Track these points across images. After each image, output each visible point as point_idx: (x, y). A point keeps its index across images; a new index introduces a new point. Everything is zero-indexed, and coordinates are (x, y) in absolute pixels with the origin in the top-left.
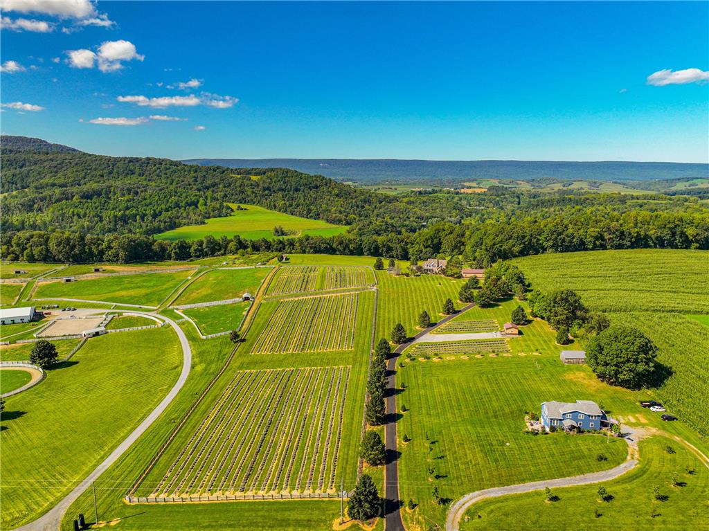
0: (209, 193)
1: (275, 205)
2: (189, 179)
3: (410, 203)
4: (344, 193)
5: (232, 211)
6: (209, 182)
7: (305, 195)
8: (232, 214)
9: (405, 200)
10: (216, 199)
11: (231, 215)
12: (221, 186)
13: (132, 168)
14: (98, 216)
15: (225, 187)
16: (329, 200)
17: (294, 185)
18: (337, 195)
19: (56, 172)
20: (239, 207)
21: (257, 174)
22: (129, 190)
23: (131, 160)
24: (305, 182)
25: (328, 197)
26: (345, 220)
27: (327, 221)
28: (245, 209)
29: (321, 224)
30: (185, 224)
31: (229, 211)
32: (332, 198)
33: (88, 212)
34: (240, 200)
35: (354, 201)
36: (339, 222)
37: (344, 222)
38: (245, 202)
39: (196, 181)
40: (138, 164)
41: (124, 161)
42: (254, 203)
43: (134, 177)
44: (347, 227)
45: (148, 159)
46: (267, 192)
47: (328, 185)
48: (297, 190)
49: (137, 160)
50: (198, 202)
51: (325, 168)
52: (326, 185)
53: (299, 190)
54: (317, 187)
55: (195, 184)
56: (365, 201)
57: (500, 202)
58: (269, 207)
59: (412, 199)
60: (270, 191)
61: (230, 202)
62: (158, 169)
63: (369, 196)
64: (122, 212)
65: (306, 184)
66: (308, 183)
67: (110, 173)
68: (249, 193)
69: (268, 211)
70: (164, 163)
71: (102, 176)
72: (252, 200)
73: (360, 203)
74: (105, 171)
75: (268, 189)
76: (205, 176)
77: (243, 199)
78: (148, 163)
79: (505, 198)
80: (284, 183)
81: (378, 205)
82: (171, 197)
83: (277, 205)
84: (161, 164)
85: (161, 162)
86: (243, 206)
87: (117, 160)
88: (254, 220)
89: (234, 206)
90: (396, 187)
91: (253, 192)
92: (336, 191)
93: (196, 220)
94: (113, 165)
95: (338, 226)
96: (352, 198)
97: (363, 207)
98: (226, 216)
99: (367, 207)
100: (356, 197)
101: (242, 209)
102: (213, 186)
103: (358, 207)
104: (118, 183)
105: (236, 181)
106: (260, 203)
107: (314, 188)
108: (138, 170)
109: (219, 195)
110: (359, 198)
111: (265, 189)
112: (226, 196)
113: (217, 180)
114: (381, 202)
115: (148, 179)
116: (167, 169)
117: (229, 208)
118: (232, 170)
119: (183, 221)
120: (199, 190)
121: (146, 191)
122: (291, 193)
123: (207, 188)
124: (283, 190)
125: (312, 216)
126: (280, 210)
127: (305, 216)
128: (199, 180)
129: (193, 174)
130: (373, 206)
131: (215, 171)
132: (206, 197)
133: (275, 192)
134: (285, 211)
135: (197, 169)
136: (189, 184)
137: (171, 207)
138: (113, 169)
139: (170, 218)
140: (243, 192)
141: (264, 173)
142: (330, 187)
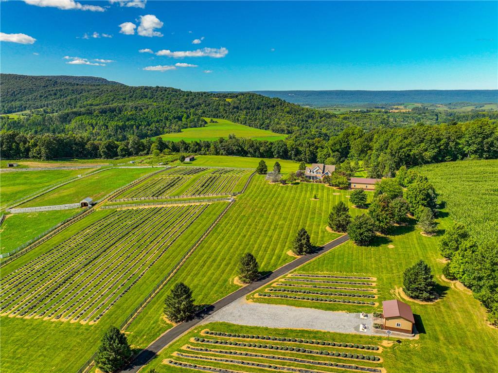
0: (192, 110)
1: (238, 119)
2: (182, 101)
3: (345, 118)
4: (294, 111)
5: (206, 123)
6: (195, 103)
7: (263, 112)
8: (206, 125)
9: (342, 116)
10: (196, 115)
12: (202, 106)
13: (146, 93)
14: (105, 125)
15: (206, 106)
16: (281, 116)
17: (257, 105)
18: (288, 113)
19: (97, 97)
20: (212, 120)
21: (231, 97)
22: (136, 108)
23: (146, 88)
24: (265, 102)
25: (281, 114)
26: (287, 130)
27: (273, 131)
28: (216, 122)
29: (269, 133)
30: (167, 132)
31: (203, 123)
32: (283, 115)
33: (99, 122)
34: (214, 115)
35: (300, 117)
36: (282, 131)
37: (286, 131)
38: (217, 117)
39: (186, 102)
40: (150, 91)
41: (142, 88)
42: (224, 118)
43: (146, 100)
44: (287, 136)
45: (158, 87)
46: (235, 110)
47: (283, 105)
48: (259, 108)
49: (151, 88)
50: (183, 116)
51: (293, 97)
52: (281, 104)
53: (260, 109)
54: (273, 106)
55: (185, 104)
56: (309, 117)
57: (421, 119)
58: (234, 121)
59: (347, 116)
61: (207, 117)
62: (163, 94)
63: (313, 113)
64: (123, 122)
65: (265, 104)
66: (267, 103)
67: (130, 97)
68: (221, 110)
69: (233, 123)
70: (168, 90)
71: (125, 99)
72: (222, 116)
73: (304, 118)
74: (128, 96)
75: (237, 108)
76: (193, 99)
77: (216, 114)
78: (157, 90)
79: (425, 116)
80: (250, 103)
81: (319, 120)
82: (163, 112)
83: (240, 119)
84: (166, 91)
85: (166, 89)
86: (214, 120)
87: (136, 88)
88: (217, 130)
89: (208, 120)
90: (339, 109)
91: (224, 110)
92: (288, 109)
93: (175, 129)
95: (281, 135)
96: (299, 115)
97: (307, 121)
98: (201, 126)
99: (310, 121)
100: (303, 114)
101: (214, 122)
102: (198, 106)
103: (303, 121)
104: (130, 104)
105: (214, 102)
106: (228, 118)
107: (271, 107)
108: (149, 95)
109: (200, 111)
110: (305, 115)
111: (234, 108)
113: (201, 101)
114: (321, 118)
115: (154, 101)
116: (169, 94)
117: (204, 121)
118: (214, 94)
119: (166, 130)
120: (187, 108)
121: (147, 108)
122: (254, 111)
123: (193, 107)
124: (248, 108)
125: (263, 128)
126: (241, 123)
127: (259, 127)
128: (189, 101)
129: (185, 97)
130: (315, 121)
131: (202, 95)
132: (190, 113)
133: (241, 110)
134: (245, 124)
135: (189, 94)
136: (181, 105)
137: (162, 120)
138: (133, 95)
139: (156, 127)
140: (217, 110)
141: (237, 96)
142: (283, 106)
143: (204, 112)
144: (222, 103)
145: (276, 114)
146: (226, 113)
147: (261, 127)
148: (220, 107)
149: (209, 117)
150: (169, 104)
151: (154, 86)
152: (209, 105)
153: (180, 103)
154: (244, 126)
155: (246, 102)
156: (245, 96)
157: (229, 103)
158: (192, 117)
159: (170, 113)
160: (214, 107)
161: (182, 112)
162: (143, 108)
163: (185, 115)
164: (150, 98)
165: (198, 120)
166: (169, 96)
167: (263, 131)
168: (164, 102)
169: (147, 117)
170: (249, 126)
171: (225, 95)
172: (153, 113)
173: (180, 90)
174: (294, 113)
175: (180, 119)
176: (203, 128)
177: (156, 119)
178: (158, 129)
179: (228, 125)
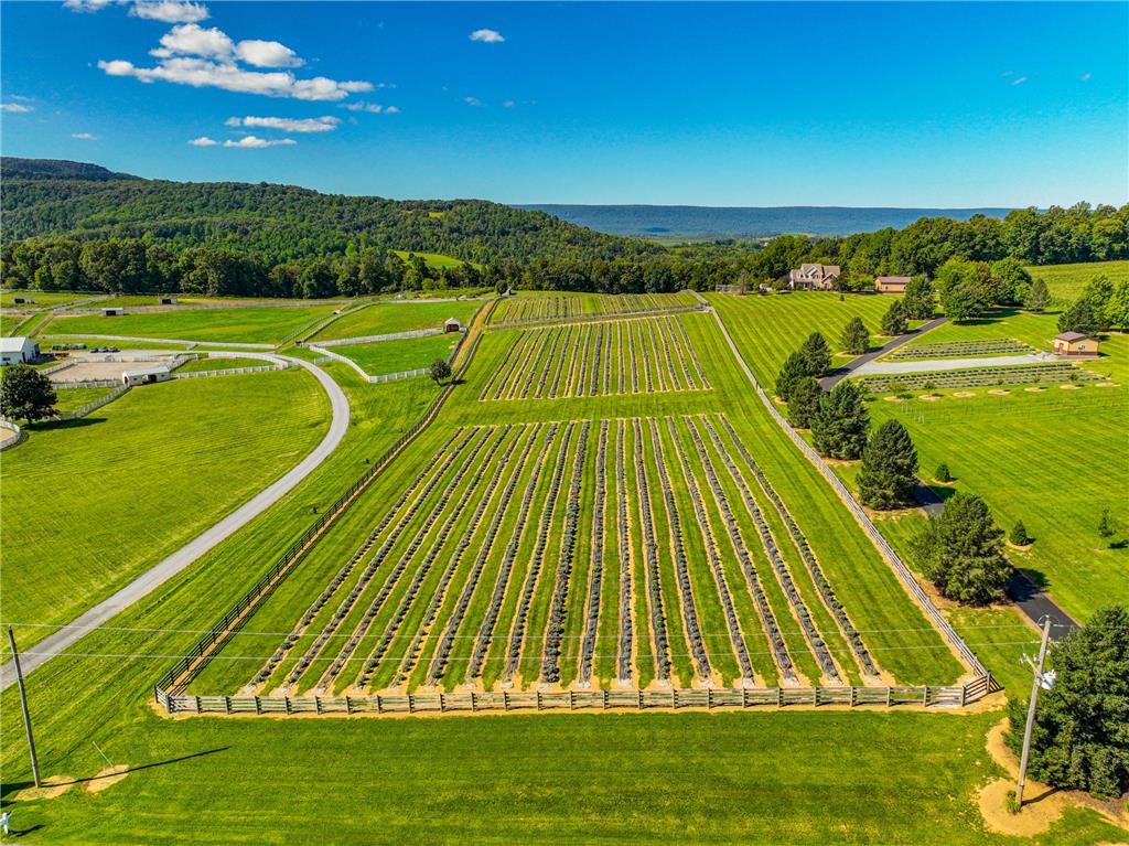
0: (362, 235)
1: (469, 253)
2: (330, 214)
4: (581, 238)
5: (401, 261)
6: (361, 219)
7: (517, 241)
9: (678, 251)
10: (373, 244)
12: (381, 225)
13: (238, 198)
15: (388, 226)
16: (557, 248)
17: (498, 225)
18: (569, 241)
19: (118, 205)
20: (411, 256)
21: (439, 209)
22: (234, 228)
23: (237, 187)
24: (517, 220)
25: (555, 244)
32: (561, 245)
34: (413, 245)
35: (596, 250)
38: (422, 249)
39: (341, 217)
40: (247, 193)
41: (226, 187)
42: (436, 251)
43: (242, 211)
45: (264, 185)
46: (455, 235)
47: (555, 226)
48: (504, 233)
49: (247, 186)
50: (345, 247)
52: (551, 225)
53: (508, 233)
54: (535, 228)
55: (339, 223)
56: (614, 250)
58: (461, 258)
60: (460, 233)
61: (397, 249)
62: (280, 199)
63: (621, 243)
65: (518, 224)
66: (522, 222)
67: (204, 206)
68: (427, 235)
70: (289, 191)
71: (191, 210)
72: (432, 246)
74: (197, 202)
75: (458, 230)
76: (355, 210)
77: (418, 244)
78: (264, 191)
80: (484, 222)
81: (636, 257)
82: (301, 238)
83: (474, 252)
84: (285, 193)
85: (284, 190)
86: (417, 254)
87: (212, 187)
89: (404, 255)
91: (434, 234)
92: (567, 235)
94: (209, 194)
96: (593, 246)
100: (600, 244)
102: (369, 225)
103: (603, 258)
104: (217, 219)
105: (406, 218)
106: (445, 251)
107: (531, 229)
108: (248, 202)
109: (379, 237)
110: (605, 247)
111: (452, 231)
112: (389, 239)
113: (375, 217)
114: (640, 252)
115: (264, 214)
116: (294, 200)
117: (395, 256)
118: (398, 202)
120: (347, 231)
123: (361, 228)
124: (481, 232)
128: (347, 216)
129: (335, 207)
131: (371, 204)
132: (358, 241)
133: (468, 235)
135: (341, 200)
136: (330, 223)
138: (208, 200)
140: (418, 235)
141: (451, 207)
142: (557, 228)
144: (421, 219)
145: (544, 244)
146: (439, 240)
148: (423, 229)
149: (403, 250)
151: (255, 181)
152: (395, 224)
155: (474, 219)
156: (468, 206)
157: (439, 221)
160: (409, 229)
161: (342, 238)
163: (351, 244)
168: (289, 218)
171: (425, 206)
174: (581, 243)
175: (342, 251)
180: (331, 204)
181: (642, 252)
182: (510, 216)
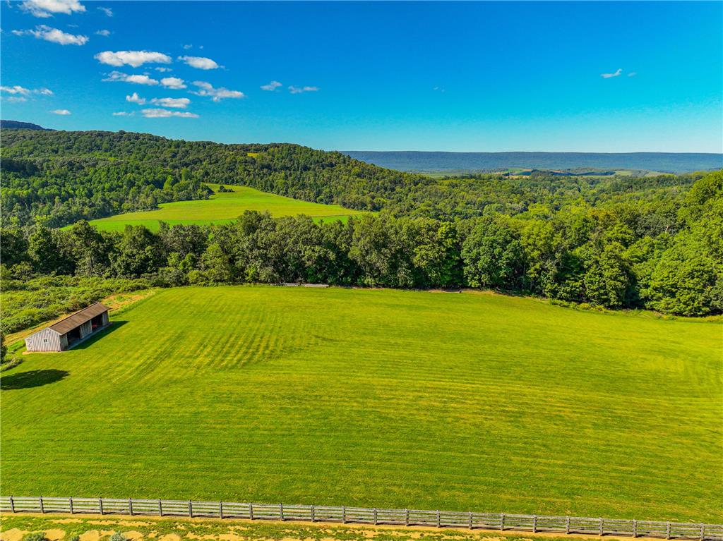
0: (185, 171)
1: (271, 186)
2: (167, 154)
4: (368, 173)
5: (211, 192)
6: (190, 158)
7: (316, 175)
8: (211, 197)
9: (446, 182)
10: (192, 178)
11: (207, 199)
12: (204, 163)
13: (99, 142)
15: (211, 164)
16: (348, 181)
17: (302, 161)
18: (358, 175)
20: (222, 188)
21: (256, 151)
22: (71, 165)
23: (101, 134)
24: (317, 158)
25: (347, 177)
26: (372, 202)
28: (230, 191)
30: (128, 210)
31: (205, 192)
32: (351, 179)
34: (226, 179)
35: (380, 182)
36: (362, 206)
37: (370, 207)
38: (233, 182)
39: (174, 156)
40: (107, 139)
41: (92, 135)
42: (244, 183)
43: (97, 153)
45: (122, 132)
46: (265, 170)
47: (347, 163)
48: (306, 169)
49: (108, 134)
50: (165, 180)
52: (344, 162)
53: (309, 169)
54: (332, 165)
56: (395, 182)
58: (264, 189)
60: (270, 169)
61: (211, 182)
62: (132, 143)
64: (30, 190)
65: (318, 161)
66: (321, 160)
67: (68, 148)
68: (240, 171)
69: (263, 193)
70: (142, 138)
71: (56, 151)
72: (242, 180)
73: (389, 185)
74: (63, 146)
75: (269, 167)
76: (187, 151)
77: (230, 177)
78: (121, 137)
80: (291, 161)
81: (413, 188)
83: (275, 185)
84: (137, 139)
85: (137, 137)
86: (227, 187)
87: (80, 134)
88: (233, 204)
89: (215, 187)
91: (245, 170)
92: (357, 170)
94: (76, 139)
96: (378, 179)
97: (393, 189)
98: (200, 198)
99: (398, 189)
100: (383, 178)
101: (226, 191)
102: (195, 163)
103: (386, 189)
105: (226, 157)
106: (252, 184)
107: (328, 166)
108: (105, 145)
109: (199, 173)
110: (387, 180)
111: (263, 167)
113: (201, 156)
114: (416, 184)
116: (142, 144)
117: (206, 188)
118: (226, 146)
119: (126, 205)
120: (174, 167)
121: (94, 166)
122: (298, 173)
123: (187, 165)
124: (287, 168)
125: (322, 200)
126: (278, 193)
127: (312, 199)
128: (179, 156)
129: (173, 148)
130: (407, 188)
131: (205, 147)
132: (180, 176)
133: (275, 170)
134: (286, 193)
135: (179, 144)
136: (165, 161)
137: (121, 187)
138: (73, 144)
139: (104, 200)
140: (232, 170)
141: (266, 149)
142: (349, 165)
143: (207, 174)
144: (239, 158)
145: (338, 178)
146: (249, 175)
147: (317, 198)
148: (237, 165)
149: (217, 183)
150: (141, 160)
151: (116, 130)
152: (217, 162)
153: (162, 157)
154: (285, 197)
155: (283, 158)
156: (280, 148)
157: (254, 159)
158: (183, 182)
159: (140, 174)
160: (226, 166)
161: (165, 173)
162: (84, 165)
163: (169, 178)
164: (106, 151)
165: (196, 188)
166: (143, 147)
167: (323, 206)
168: (132, 157)
169: (90, 181)
170: (295, 198)
171: (246, 149)
172: (104, 173)
173: (163, 139)
174: (368, 176)
175: (159, 184)
176: (204, 201)
177: (107, 185)
178: (109, 203)
179: (252, 196)
180: (170, 147)
181: (418, 184)
182: (312, 155)
